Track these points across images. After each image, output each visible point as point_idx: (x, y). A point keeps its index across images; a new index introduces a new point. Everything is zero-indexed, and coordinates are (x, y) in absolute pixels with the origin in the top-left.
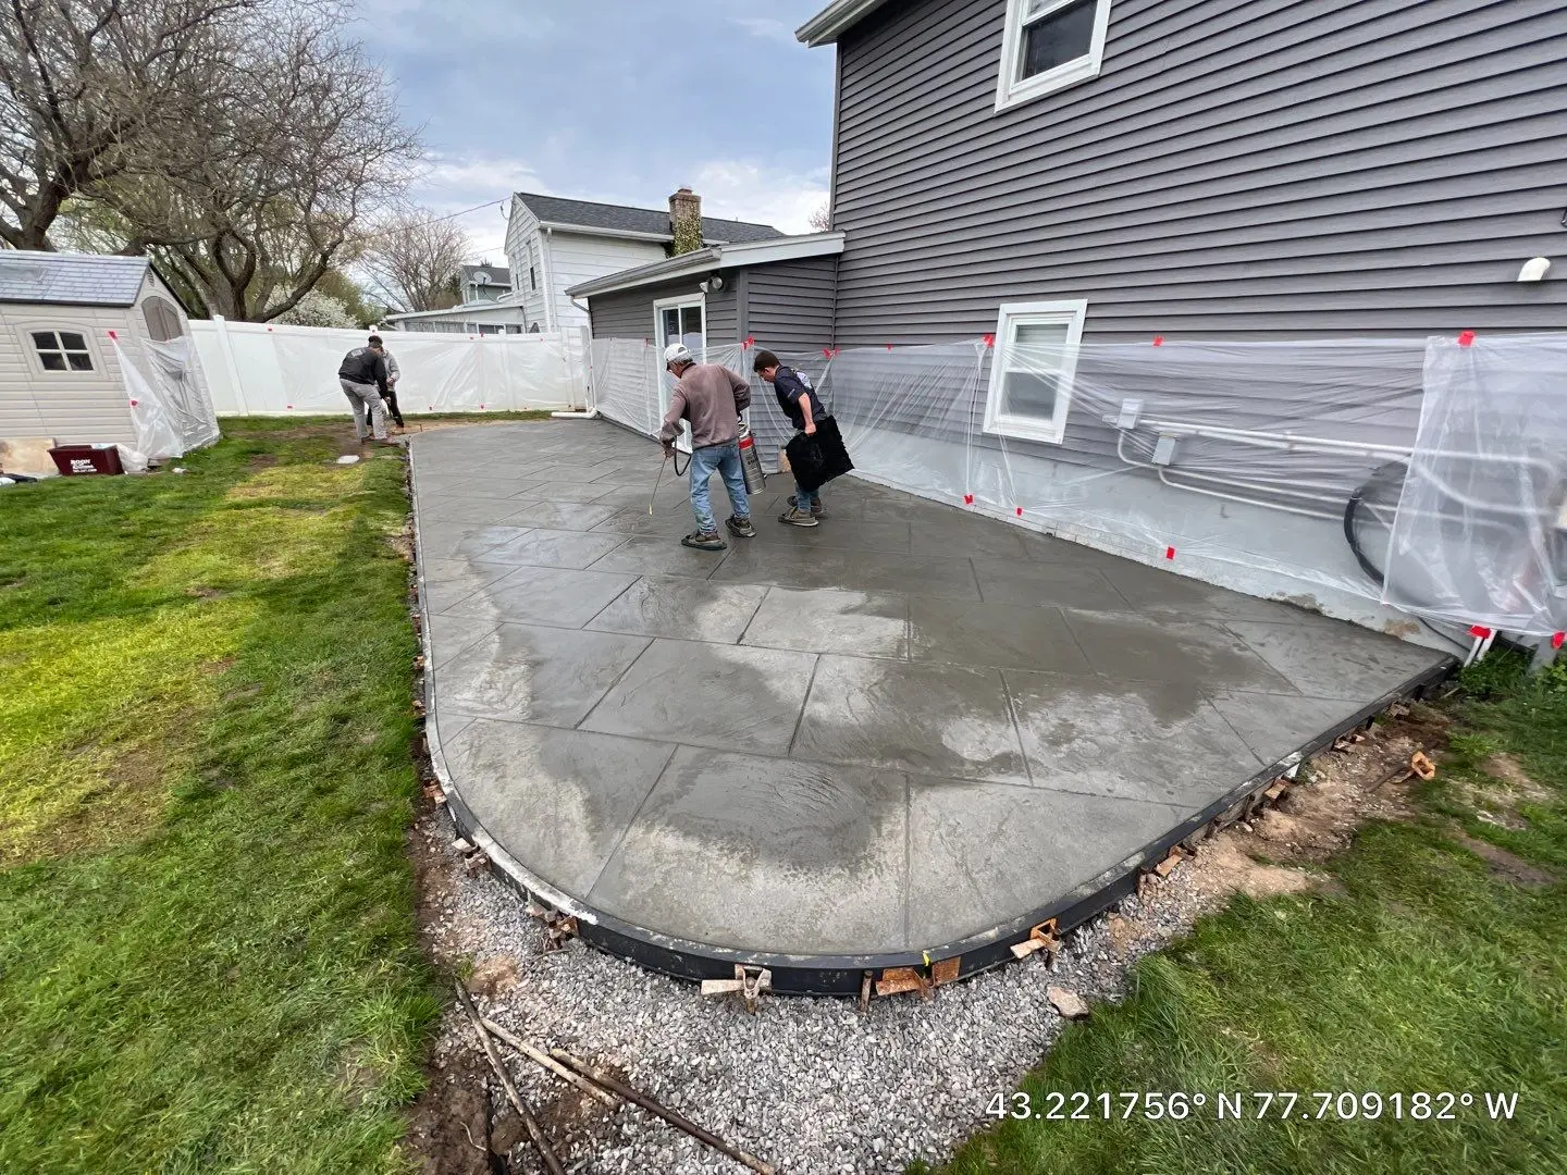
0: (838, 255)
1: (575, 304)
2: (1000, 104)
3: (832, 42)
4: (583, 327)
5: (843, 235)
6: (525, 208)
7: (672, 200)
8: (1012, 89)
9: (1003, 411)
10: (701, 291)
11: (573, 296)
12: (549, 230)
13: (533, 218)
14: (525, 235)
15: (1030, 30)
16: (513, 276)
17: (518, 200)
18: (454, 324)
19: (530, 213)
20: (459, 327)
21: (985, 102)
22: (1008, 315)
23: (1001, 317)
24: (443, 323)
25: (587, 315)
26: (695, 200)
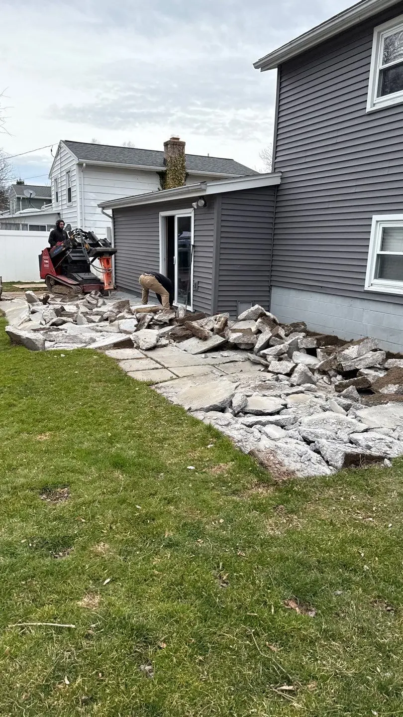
0: (277, 186)
1: (104, 213)
2: (369, 109)
3: (275, 68)
4: (108, 228)
5: (281, 174)
6: (68, 150)
7: (166, 144)
8: (375, 101)
9: (375, 278)
10: (192, 207)
11: (103, 208)
12: (84, 165)
13: (74, 157)
14: (66, 168)
15: (384, 72)
16: (53, 193)
17: (63, 145)
18: (14, 224)
19: (71, 153)
20: (17, 227)
21: (361, 106)
22: (377, 222)
23: (373, 223)
24: (6, 224)
25: (111, 220)
26: (182, 145)
